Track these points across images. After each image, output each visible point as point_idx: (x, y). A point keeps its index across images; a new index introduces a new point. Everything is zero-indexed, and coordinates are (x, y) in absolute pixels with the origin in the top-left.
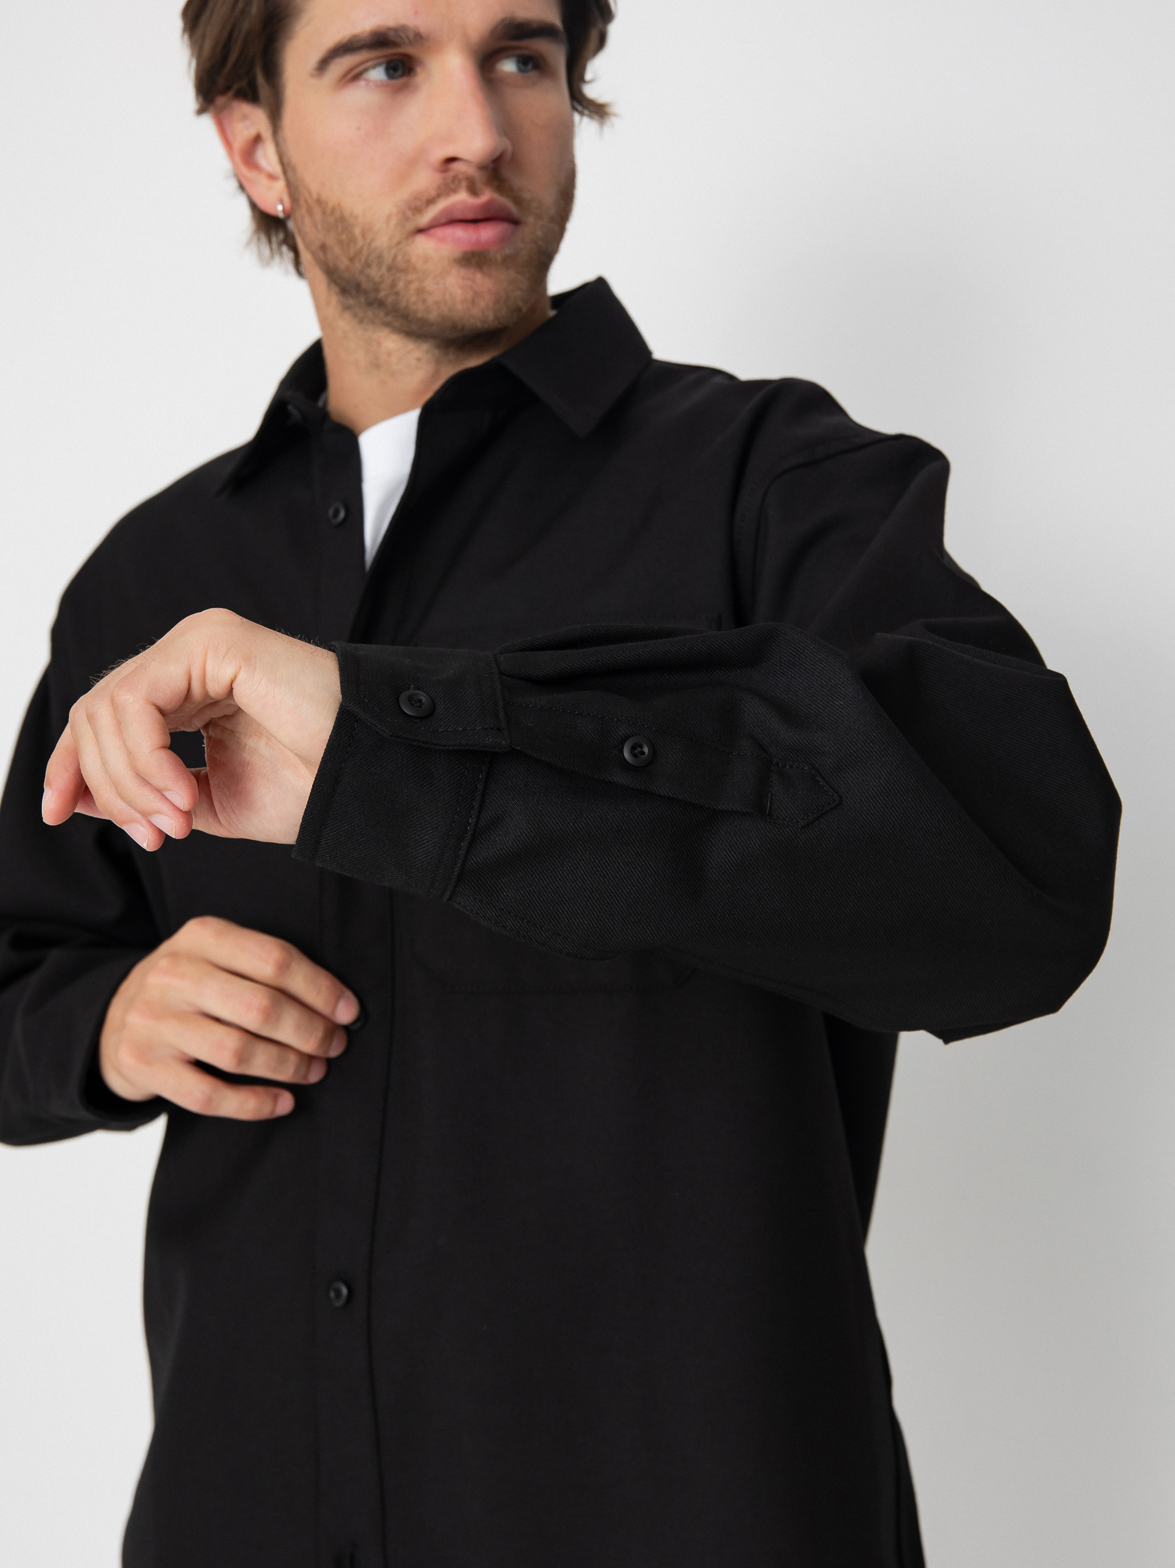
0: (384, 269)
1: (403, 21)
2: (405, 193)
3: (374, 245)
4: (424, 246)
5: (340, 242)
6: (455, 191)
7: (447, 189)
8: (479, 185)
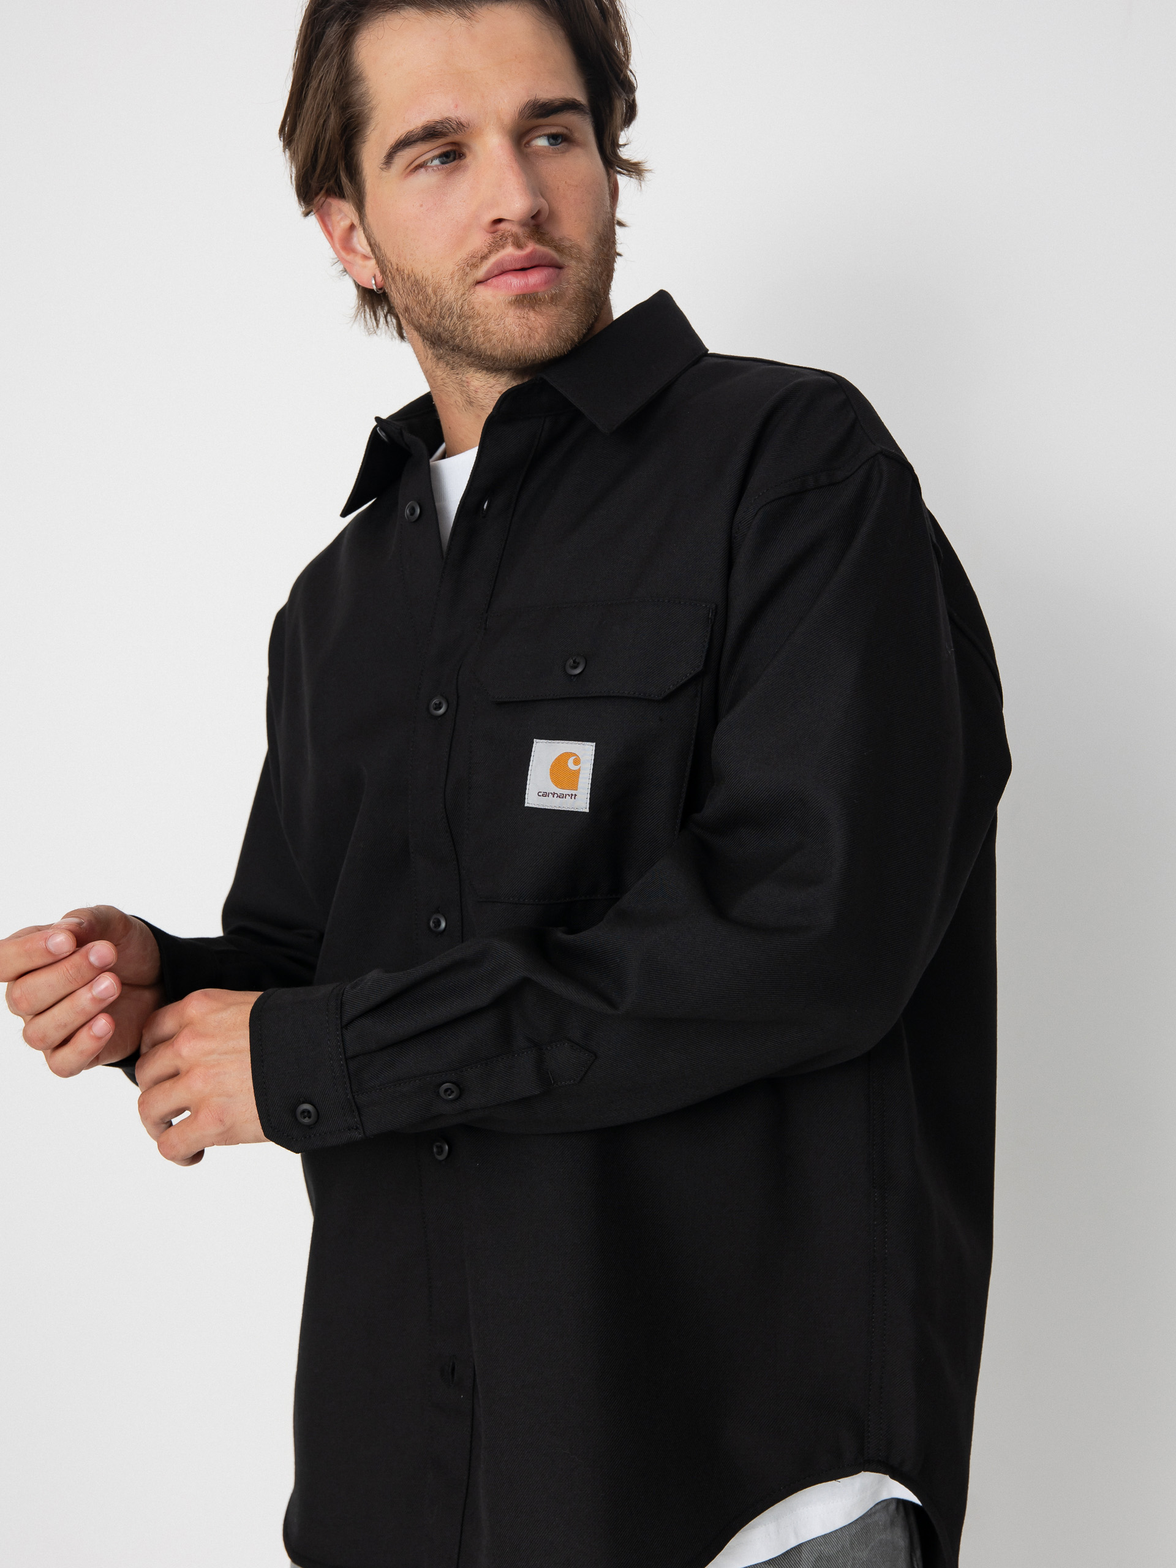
0: (455, 318)
1: (446, 115)
2: (463, 254)
3: (444, 300)
4: (484, 294)
5: (419, 303)
6: (503, 247)
7: (496, 245)
8: (523, 240)
